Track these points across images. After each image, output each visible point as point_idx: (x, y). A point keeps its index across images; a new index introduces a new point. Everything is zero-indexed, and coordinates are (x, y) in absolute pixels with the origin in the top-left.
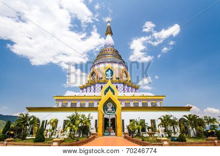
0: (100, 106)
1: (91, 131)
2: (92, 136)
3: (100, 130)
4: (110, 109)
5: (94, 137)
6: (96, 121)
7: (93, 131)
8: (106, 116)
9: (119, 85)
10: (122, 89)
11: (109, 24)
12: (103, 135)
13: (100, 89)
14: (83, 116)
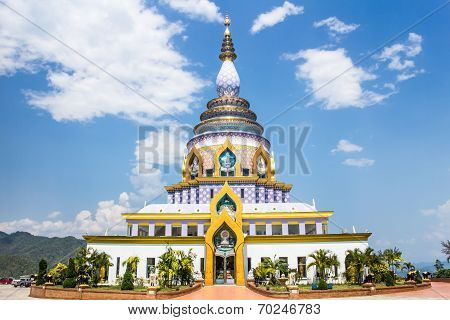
0: (209, 237)
1: (194, 276)
2: (196, 284)
3: (209, 275)
4: (225, 242)
5: (199, 286)
6: (202, 260)
7: (198, 277)
8: (218, 253)
9: (246, 187)
10: (254, 195)
11: (227, 32)
12: (214, 283)
13: (209, 196)
14: (181, 253)
